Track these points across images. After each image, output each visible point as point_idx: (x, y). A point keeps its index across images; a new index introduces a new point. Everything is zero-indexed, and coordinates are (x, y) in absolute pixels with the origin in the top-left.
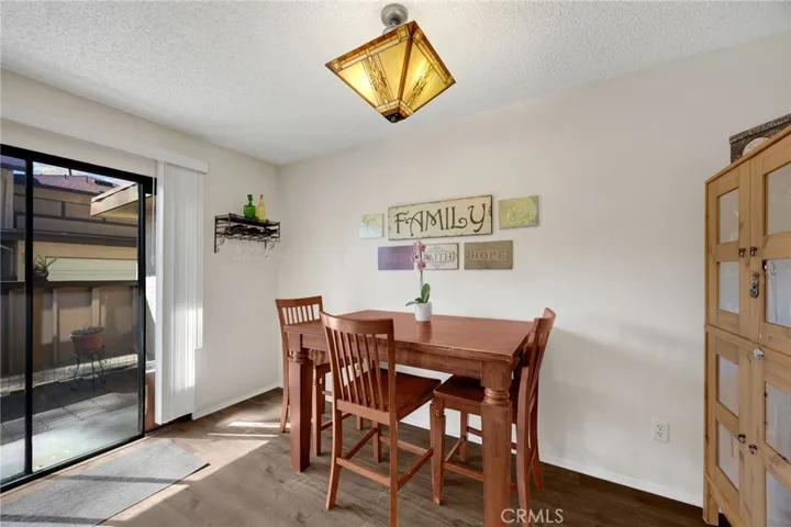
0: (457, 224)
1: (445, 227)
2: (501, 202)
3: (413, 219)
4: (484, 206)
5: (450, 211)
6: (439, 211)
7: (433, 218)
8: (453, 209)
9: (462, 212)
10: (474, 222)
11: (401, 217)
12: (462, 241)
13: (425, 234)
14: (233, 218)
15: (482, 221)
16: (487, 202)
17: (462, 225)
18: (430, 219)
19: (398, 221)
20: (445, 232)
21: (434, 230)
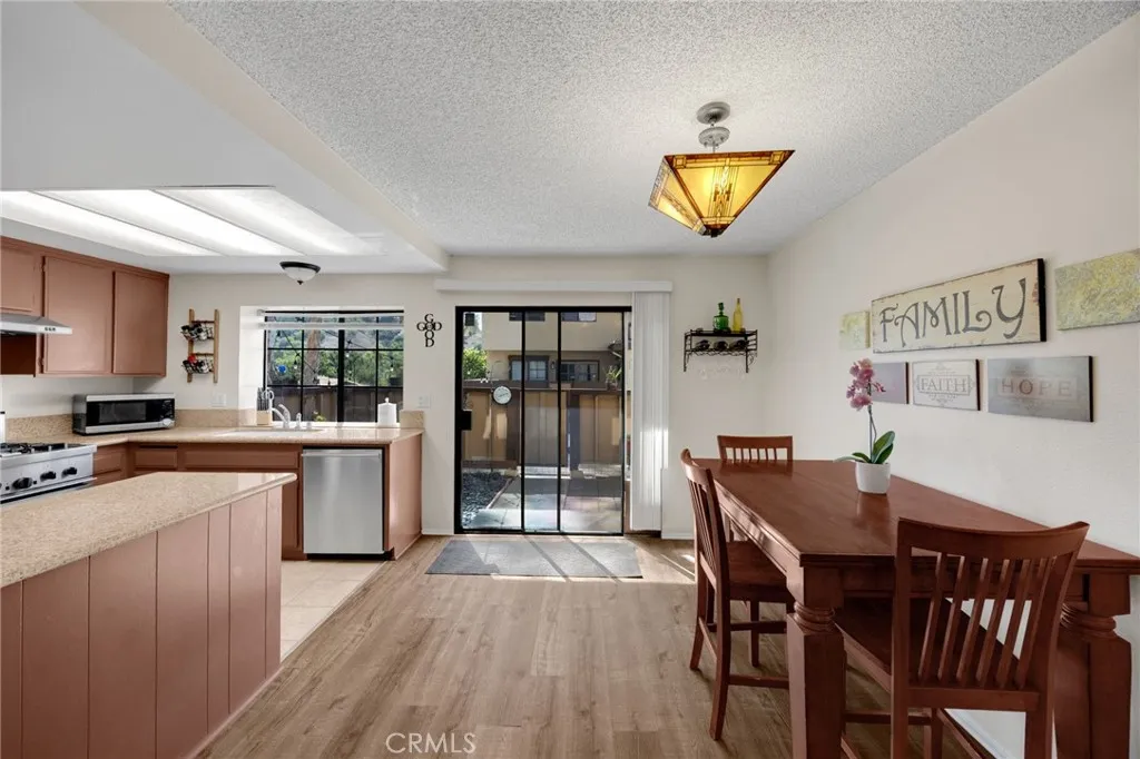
0: (973, 323)
1: (952, 330)
2: (1061, 272)
3: (904, 317)
4: (1023, 283)
5: (961, 298)
6: (943, 300)
7: (934, 315)
8: (966, 294)
9: (983, 300)
10: (1005, 319)
11: (889, 315)
12: (985, 355)
13: (922, 342)
14: (699, 333)
15: (1021, 314)
16: (1032, 275)
17: (982, 325)
18: (929, 315)
19: (885, 321)
20: (953, 339)
21: (935, 335)
